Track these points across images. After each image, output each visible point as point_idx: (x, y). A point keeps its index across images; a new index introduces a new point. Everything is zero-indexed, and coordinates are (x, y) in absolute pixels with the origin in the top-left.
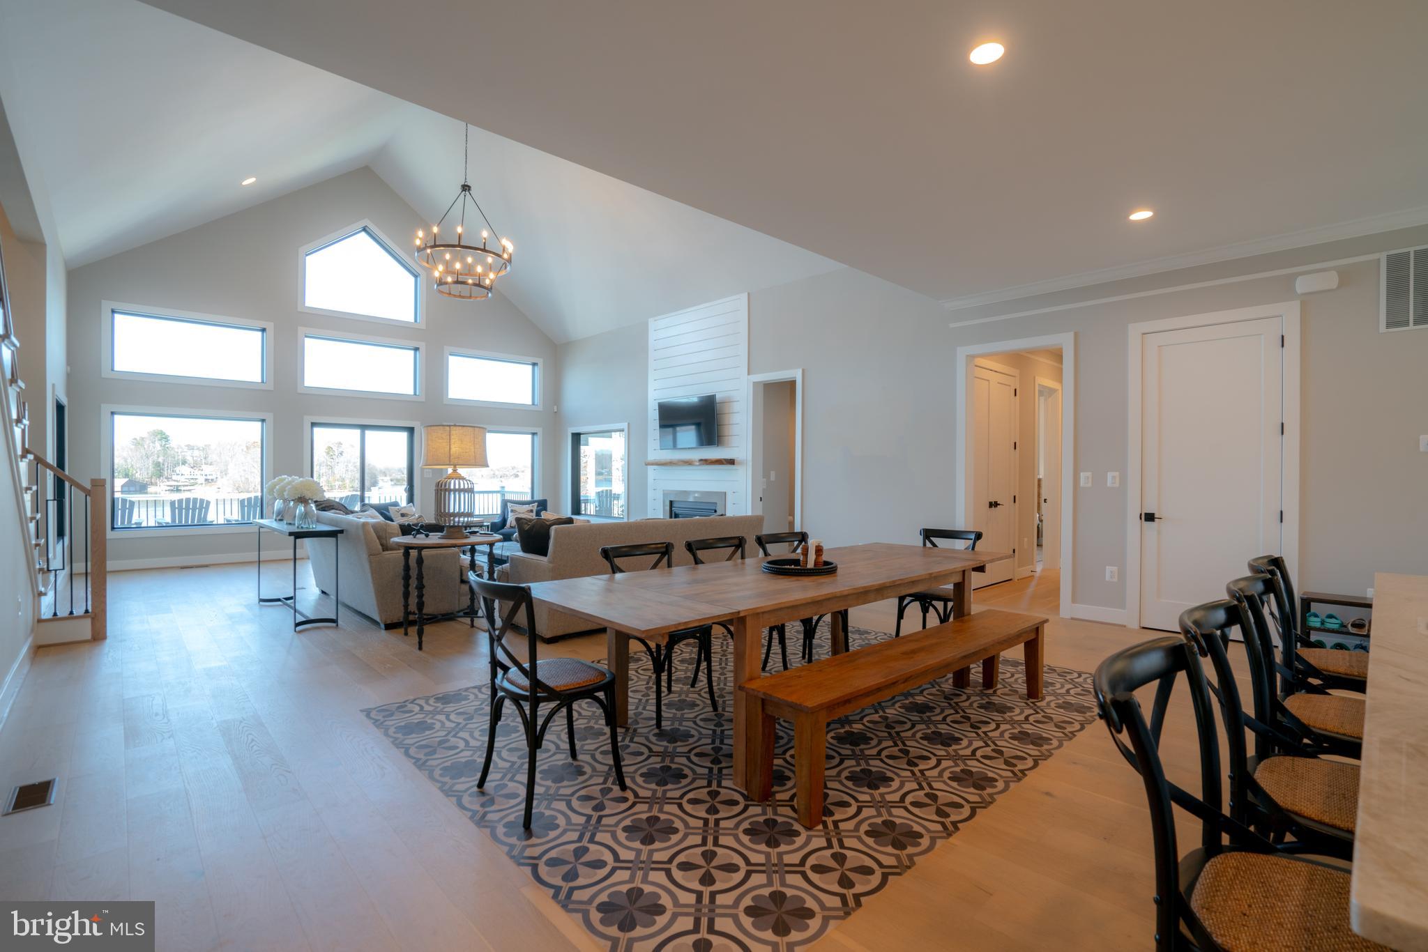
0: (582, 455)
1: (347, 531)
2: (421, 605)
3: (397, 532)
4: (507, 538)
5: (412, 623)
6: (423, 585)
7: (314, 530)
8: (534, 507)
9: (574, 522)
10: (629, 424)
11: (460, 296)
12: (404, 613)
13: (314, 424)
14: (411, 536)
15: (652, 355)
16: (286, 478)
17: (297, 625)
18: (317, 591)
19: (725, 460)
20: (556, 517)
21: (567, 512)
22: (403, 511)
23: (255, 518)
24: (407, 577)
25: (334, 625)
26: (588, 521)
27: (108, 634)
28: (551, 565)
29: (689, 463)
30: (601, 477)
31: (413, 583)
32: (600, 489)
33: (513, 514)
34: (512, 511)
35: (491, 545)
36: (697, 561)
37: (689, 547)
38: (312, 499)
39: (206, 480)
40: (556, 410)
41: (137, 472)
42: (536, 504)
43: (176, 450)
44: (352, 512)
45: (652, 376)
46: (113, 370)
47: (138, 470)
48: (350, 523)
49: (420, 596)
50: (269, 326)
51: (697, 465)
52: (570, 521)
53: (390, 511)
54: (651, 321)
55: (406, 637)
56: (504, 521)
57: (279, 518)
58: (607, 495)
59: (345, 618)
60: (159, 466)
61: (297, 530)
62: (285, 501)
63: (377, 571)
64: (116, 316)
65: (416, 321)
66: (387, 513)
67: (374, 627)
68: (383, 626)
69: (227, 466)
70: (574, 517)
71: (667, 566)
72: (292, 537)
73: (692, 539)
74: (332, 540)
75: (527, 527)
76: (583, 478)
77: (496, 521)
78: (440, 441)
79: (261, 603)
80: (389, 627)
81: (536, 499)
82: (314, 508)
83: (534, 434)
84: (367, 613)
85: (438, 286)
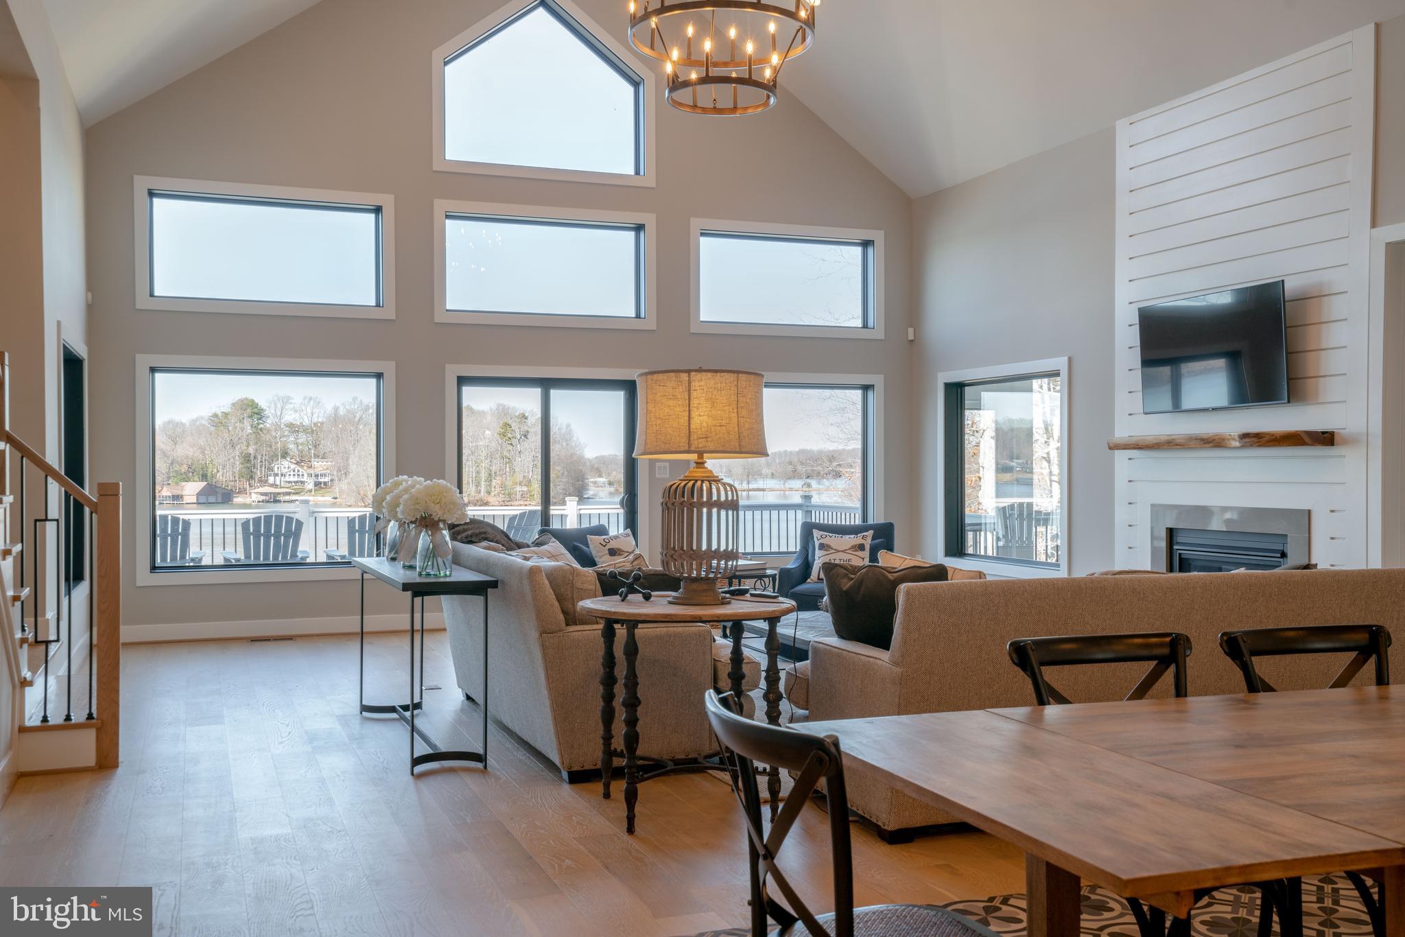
0: (967, 430)
1: (503, 582)
2: (632, 739)
3: (592, 587)
4: (808, 603)
5: (618, 773)
6: (638, 698)
7: (448, 580)
8: (867, 539)
9: (949, 576)
10: (1070, 359)
11: (716, 110)
12: (604, 752)
13: (462, 381)
14: (618, 597)
15: (1123, 202)
16: (403, 480)
17: (416, 761)
18: (458, 696)
19: (1309, 433)
20: (909, 563)
21: (935, 553)
22: (613, 545)
23: (354, 555)
24: (609, 681)
25: (480, 765)
26: (981, 575)
27: (120, 759)
28: (898, 670)
29: (1215, 443)
30: (1007, 476)
31: (620, 692)
32: (1007, 502)
33: (823, 552)
34: (822, 547)
35: (773, 620)
36: (1255, 685)
37: (1233, 646)
38: (444, 521)
39: (317, 484)
40: (911, 337)
41: (218, 471)
42: (871, 533)
43: (274, 434)
44: (519, 546)
45: (1123, 248)
46: (152, 295)
47: (220, 468)
48: (509, 568)
49: (632, 722)
50: (387, 201)
51: (1235, 448)
52: (939, 573)
53: (591, 546)
54: (1121, 126)
55: (605, 802)
56: (807, 566)
57: (392, 555)
58: (1021, 514)
59: (501, 755)
60: (249, 461)
61: (418, 580)
62: (402, 525)
63: (554, 662)
64: (156, 201)
65: (637, 172)
66: (584, 548)
67: (549, 775)
68: (565, 775)
69: (347, 459)
70: (951, 563)
71: (1173, 691)
72: (409, 594)
73: (1239, 626)
74: (478, 600)
75: (846, 585)
76: (969, 478)
77: (789, 566)
78: (671, 403)
79: (365, 714)
80: (578, 778)
81: (870, 522)
82: (448, 538)
83: (866, 388)
84: (539, 745)
85: (671, 91)
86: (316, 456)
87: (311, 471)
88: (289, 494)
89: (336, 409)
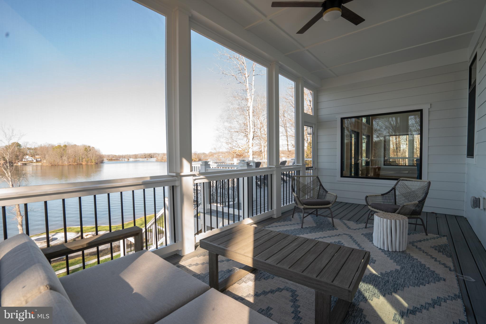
86: (36, 155)
87: (35, 158)
88: (29, 163)
89: (41, 145)
